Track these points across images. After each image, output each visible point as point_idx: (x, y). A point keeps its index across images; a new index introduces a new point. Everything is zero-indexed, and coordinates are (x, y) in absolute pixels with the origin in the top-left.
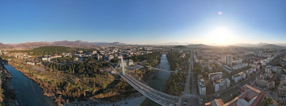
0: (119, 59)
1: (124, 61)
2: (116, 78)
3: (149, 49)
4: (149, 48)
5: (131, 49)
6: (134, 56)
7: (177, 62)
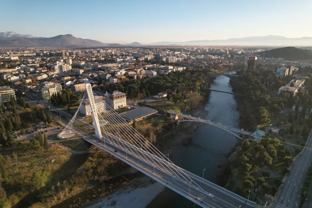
0: (80, 92)
1: (97, 97)
2: (75, 150)
3: (175, 60)
4: (174, 55)
5: (118, 60)
6: (128, 79)
7: (266, 104)
